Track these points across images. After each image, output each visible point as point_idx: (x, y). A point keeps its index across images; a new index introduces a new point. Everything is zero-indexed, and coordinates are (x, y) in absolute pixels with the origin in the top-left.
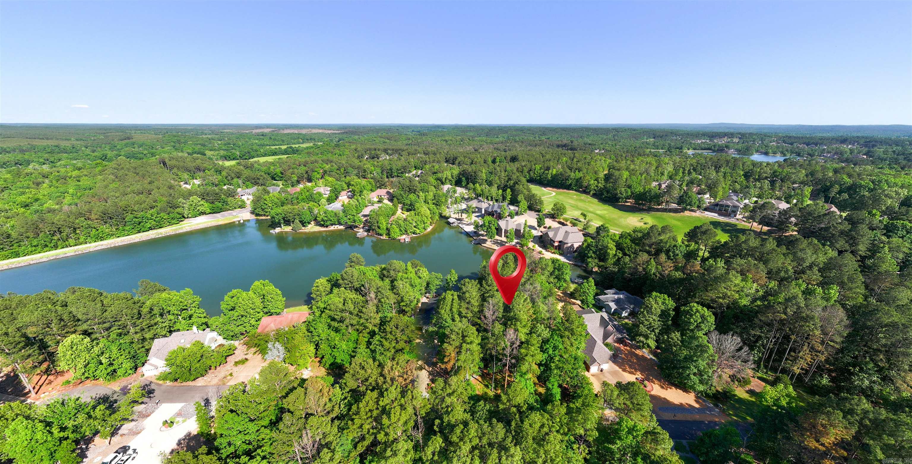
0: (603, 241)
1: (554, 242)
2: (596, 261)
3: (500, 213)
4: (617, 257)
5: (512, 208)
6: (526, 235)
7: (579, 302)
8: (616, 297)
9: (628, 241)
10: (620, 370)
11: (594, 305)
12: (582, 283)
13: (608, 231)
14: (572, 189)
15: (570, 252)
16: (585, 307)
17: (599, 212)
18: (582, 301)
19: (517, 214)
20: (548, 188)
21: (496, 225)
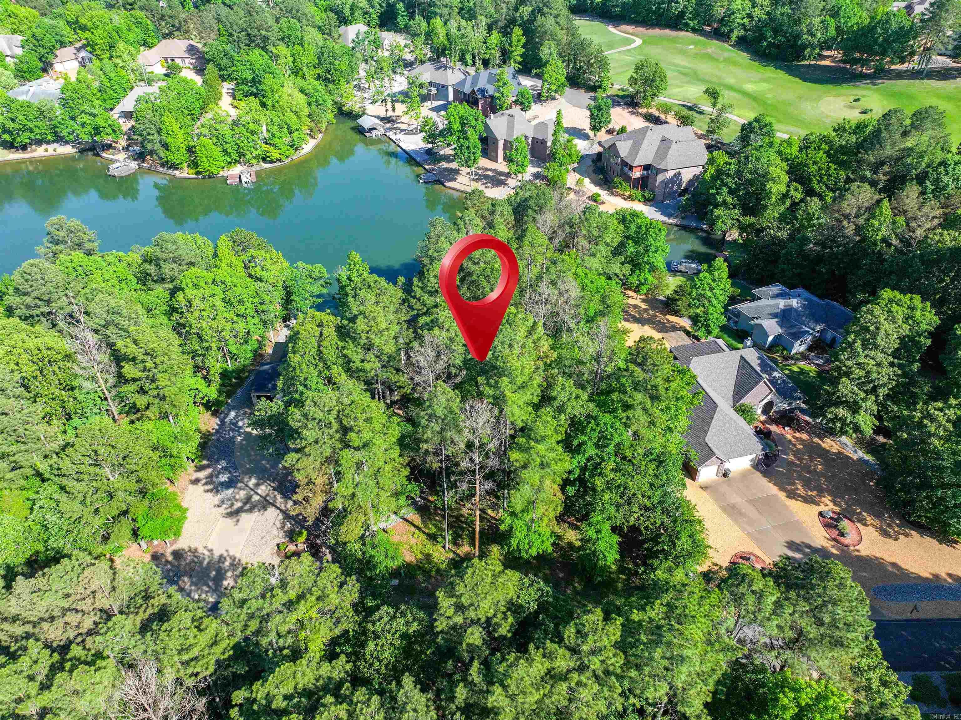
0: (758, 159)
1: (631, 168)
2: (736, 213)
3: (492, 97)
4: (788, 202)
5: (527, 82)
6: (561, 152)
7: (686, 323)
8: (782, 303)
9: (821, 156)
10: (782, 495)
11: (723, 329)
12: (697, 273)
13: (770, 133)
14: (686, 27)
15: (671, 195)
16: (701, 334)
17: (749, 87)
18: (695, 319)
19: (539, 98)
20: (624, 27)
21: (481, 128)
